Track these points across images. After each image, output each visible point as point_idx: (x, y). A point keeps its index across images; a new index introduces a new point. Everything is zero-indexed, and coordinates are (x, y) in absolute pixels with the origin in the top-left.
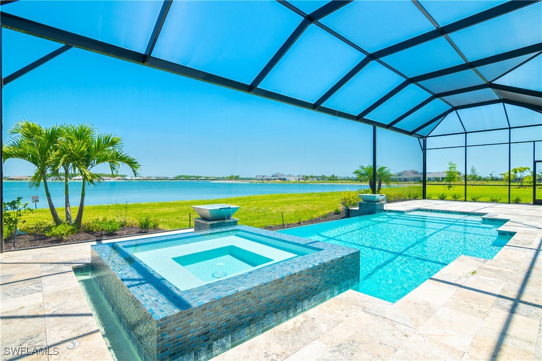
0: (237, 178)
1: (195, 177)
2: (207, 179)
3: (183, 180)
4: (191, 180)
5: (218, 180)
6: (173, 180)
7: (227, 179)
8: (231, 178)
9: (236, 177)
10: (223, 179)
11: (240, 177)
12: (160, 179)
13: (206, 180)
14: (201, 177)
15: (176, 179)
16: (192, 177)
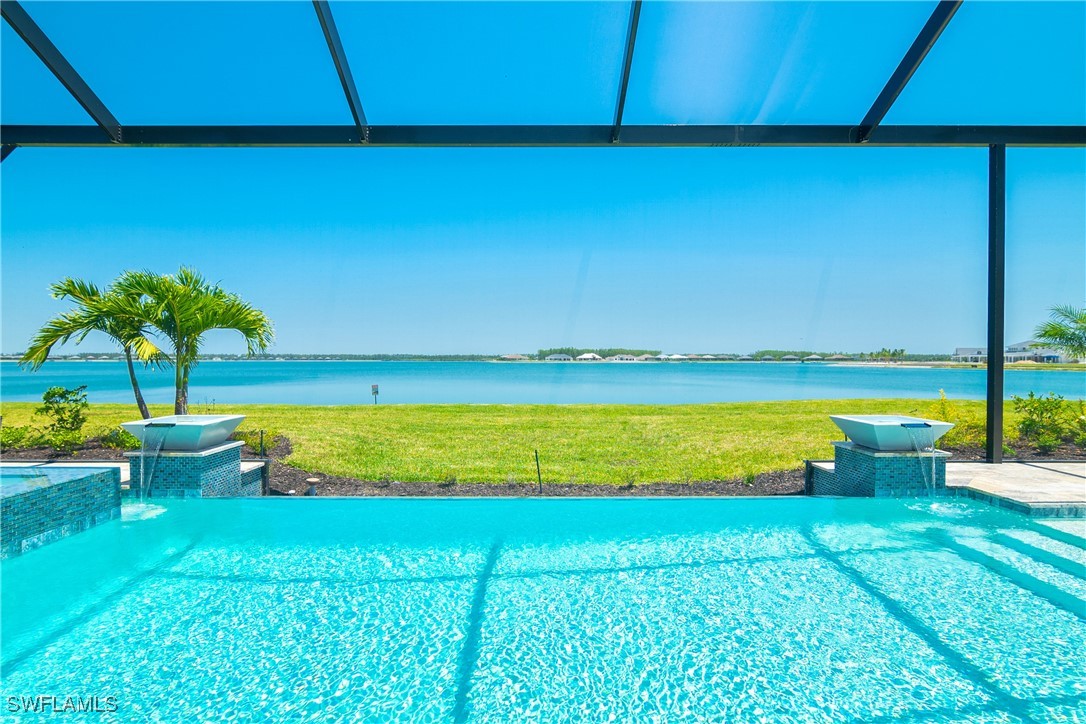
0: (896, 356)
1: (795, 354)
2: (824, 357)
3: (770, 360)
4: (787, 360)
5: (852, 360)
6: (748, 360)
7: (874, 357)
8: (882, 356)
9: (894, 354)
10: (861, 357)
11: (906, 353)
12: (721, 359)
13: (823, 360)
14: (811, 354)
15: (753, 358)
16: (789, 353)
